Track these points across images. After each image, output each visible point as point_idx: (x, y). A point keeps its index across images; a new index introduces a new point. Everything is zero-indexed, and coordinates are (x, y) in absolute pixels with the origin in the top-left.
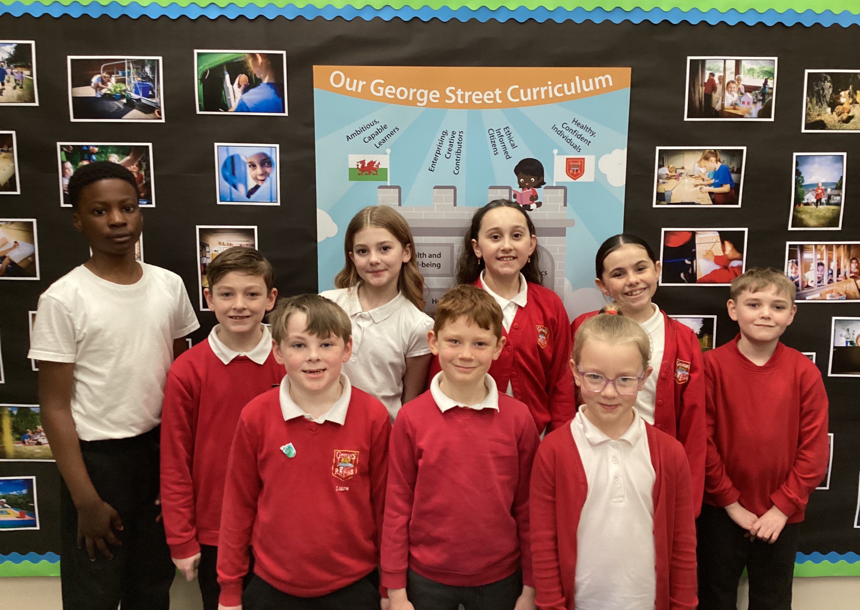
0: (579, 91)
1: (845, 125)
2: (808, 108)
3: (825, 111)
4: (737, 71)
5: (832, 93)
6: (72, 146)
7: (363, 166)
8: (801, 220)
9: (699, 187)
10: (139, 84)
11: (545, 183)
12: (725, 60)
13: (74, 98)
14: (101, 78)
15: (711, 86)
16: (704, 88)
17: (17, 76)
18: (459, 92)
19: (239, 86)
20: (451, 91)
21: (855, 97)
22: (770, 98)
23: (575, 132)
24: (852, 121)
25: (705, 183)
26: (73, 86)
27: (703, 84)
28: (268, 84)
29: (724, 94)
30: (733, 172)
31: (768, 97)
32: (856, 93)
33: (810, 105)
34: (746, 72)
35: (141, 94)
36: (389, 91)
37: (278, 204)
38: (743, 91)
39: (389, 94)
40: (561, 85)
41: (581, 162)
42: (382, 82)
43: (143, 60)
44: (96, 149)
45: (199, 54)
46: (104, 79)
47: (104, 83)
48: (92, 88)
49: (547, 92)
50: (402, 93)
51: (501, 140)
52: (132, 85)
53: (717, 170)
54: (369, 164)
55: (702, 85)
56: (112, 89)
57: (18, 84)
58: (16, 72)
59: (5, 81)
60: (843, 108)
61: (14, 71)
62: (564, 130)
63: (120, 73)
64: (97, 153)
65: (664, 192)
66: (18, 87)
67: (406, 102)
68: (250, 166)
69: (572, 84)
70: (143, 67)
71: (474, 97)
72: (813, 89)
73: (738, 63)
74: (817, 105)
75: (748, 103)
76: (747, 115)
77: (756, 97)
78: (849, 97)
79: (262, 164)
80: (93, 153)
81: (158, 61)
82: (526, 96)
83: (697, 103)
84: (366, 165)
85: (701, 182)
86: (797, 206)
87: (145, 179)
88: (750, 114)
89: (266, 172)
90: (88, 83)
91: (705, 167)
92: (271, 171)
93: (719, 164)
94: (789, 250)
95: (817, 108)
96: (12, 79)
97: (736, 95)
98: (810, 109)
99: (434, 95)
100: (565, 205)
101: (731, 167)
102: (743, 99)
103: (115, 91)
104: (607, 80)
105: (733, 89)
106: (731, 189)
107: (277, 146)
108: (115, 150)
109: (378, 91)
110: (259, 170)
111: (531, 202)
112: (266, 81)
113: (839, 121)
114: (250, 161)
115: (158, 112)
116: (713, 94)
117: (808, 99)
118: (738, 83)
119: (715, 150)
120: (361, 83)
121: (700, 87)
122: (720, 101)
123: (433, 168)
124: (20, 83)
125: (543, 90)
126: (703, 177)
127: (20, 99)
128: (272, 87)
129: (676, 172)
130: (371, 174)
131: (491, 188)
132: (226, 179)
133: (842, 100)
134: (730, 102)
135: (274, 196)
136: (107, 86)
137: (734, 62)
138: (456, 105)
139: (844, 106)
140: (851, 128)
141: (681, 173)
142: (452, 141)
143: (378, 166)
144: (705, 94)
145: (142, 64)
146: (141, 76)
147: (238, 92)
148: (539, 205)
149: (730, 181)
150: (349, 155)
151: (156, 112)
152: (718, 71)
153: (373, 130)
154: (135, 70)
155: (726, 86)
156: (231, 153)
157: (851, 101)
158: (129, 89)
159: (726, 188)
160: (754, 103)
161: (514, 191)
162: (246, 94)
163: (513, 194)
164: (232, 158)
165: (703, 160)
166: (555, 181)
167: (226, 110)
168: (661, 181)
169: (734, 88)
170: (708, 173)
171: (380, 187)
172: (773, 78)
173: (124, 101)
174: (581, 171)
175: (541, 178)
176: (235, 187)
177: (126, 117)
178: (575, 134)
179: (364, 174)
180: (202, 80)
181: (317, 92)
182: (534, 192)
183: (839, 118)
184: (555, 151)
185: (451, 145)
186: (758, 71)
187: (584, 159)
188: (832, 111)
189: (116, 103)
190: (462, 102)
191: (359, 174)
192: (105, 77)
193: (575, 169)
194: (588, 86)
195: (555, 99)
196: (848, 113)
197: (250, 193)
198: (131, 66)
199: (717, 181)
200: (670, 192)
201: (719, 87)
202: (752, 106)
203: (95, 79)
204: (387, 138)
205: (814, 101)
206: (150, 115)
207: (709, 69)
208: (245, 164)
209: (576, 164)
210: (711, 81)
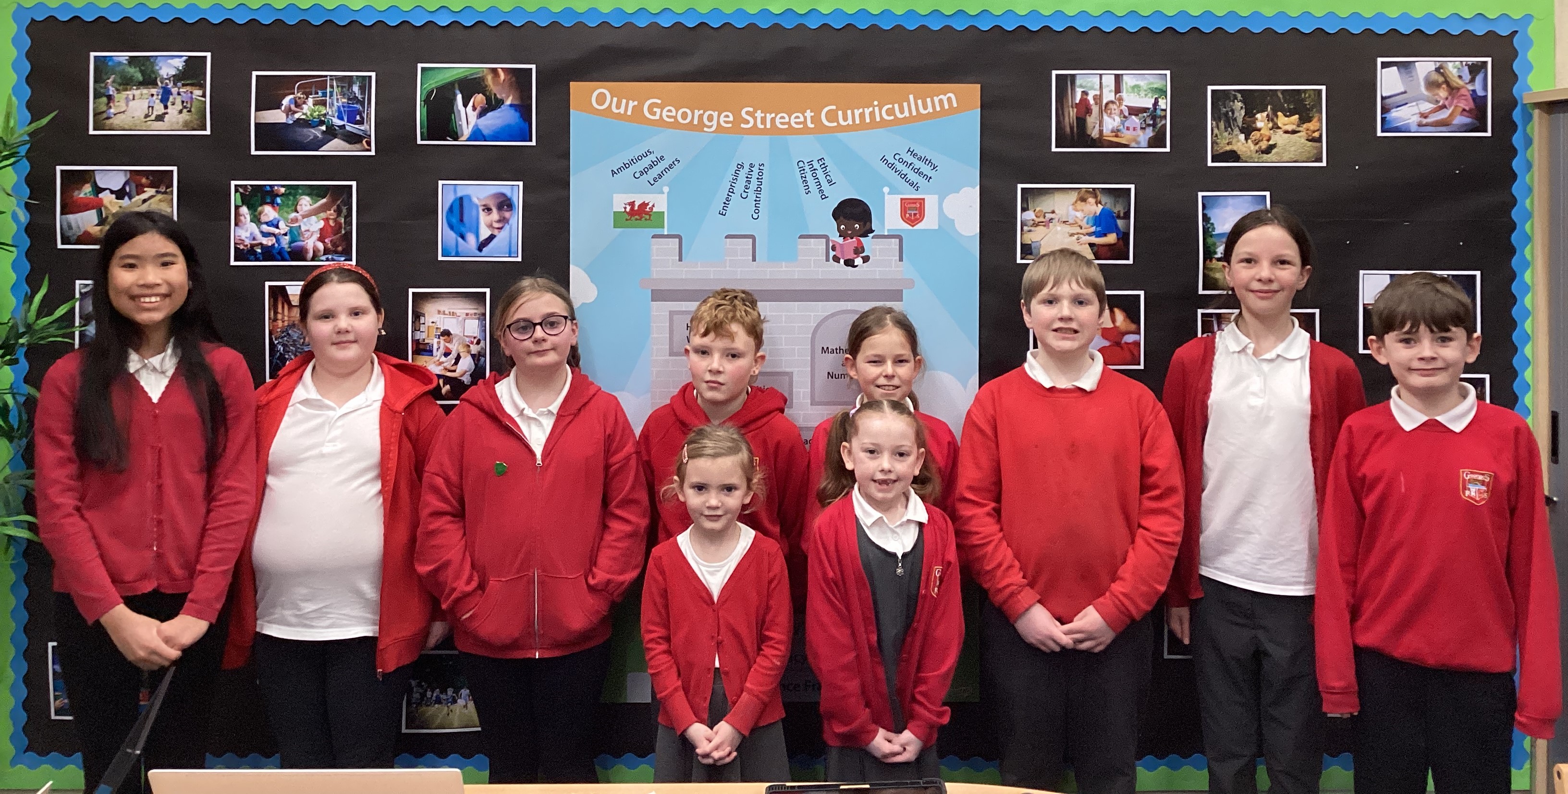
0: (914, 113)
1: (1265, 156)
2: (1214, 135)
3: (1238, 138)
4: (1118, 90)
5: (1245, 116)
6: (251, 185)
7: (632, 209)
8: (1216, 280)
9: (1076, 236)
10: (344, 107)
11: (872, 231)
12: (1101, 75)
13: (257, 125)
14: (295, 98)
15: (1084, 108)
16: (1075, 110)
17: (185, 97)
18: (759, 114)
19: (474, 109)
20: (747, 113)
21: (1275, 119)
22: (1163, 122)
23: (911, 164)
24: (1274, 151)
25: (1084, 231)
26: (257, 110)
27: (1074, 106)
28: (511, 105)
29: (1102, 117)
30: (1119, 217)
31: (1161, 121)
32: (1277, 116)
33: (1216, 131)
34: (1130, 90)
35: (346, 119)
36: (667, 113)
37: (519, 259)
38: (1127, 114)
39: (668, 116)
40: (890, 106)
41: (921, 204)
42: (659, 101)
43: (352, 77)
44: (283, 190)
45: (423, 69)
46: (299, 101)
47: (297, 105)
48: (283, 112)
49: (872, 114)
50: (685, 116)
51: (814, 175)
52: (335, 108)
53: (1098, 214)
54: (639, 206)
55: (1072, 107)
56: (309, 113)
57: (185, 107)
58: (185, 92)
59: (169, 104)
60: (1261, 135)
61: (181, 90)
62: (897, 162)
63: (320, 94)
64: (283, 195)
65: (1030, 243)
66: (185, 110)
67: (690, 127)
68: (483, 210)
69: (905, 104)
70: (350, 86)
71: (778, 121)
72: (1220, 110)
73: (1118, 79)
74: (1226, 131)
75: (1134, 129)
76: (1133, 144)
77: (1145, 121)
78: (1268, 120)
79: (500, 207)
80: (277, 195)
81: (370, 77)
82: (845, 119)
83: (1068, 129)
84: (636, 208)
85: (1078, 230)
86: (1208, 262)
87: (345, 229)
88: (1138, 143)
89: (504, 218)
90: (278, 107)
91: (1083, 210)
92: (511, 215)
93: (1100, 207)
94: (1202, 321)
95: (1226, 134)
96: (178, 100)
97: (1118, 119)
98: (1216, 136)
99: (726, 118)
100: (901, 259)
101: (1116, 211)
102: (1126, 124)
103: (311, 115)
104: (949, 99)
105: (1113, 112)
106: (1118, 239)
107: (521, 184)
108: (307, 191)
109: (654, 114)
110: (495, 215)
111: (856, 256)
112: (508, 102)
113: (1257, 152)
114: (484, 203)
115: (366, 141)
116: (1088, 117)
117: (1214, 123)
118: (1120, 103)
119: (1094, 189)
120: (631, 104)
121: (1071, 109)
122: (1097, 126)
123: (724, 212)
124: (189, 106)
125: (867, 111)
126: (1080, 223)
127: (187, 126)
128: (516, 110)
129: (1045, 217)
130: (643, 219)
131: (801, 237)
132: (452, 227)
133: (1259, 124)
134: (1110, 127)
135: (514, 249)
136: (302, 109)
137: (1113, 77)
138: (754, 130)
139: (1262, 132)
140: (1274, 160)
141: (1052, 219)
142: (749, 176)
143: (651, 209)
144: (1077, 118)
145: (350, 81)
146: (346, 96)
147: (473, 115)
148: (866, 259)
149: (1116, 229)
150: (614, 195)
151: (364, 142)
152: (1092, 88)
153: (646, 162)
154: (340, 89)
155: (1104, 108)
156: (459, 194)
157: (1271, 125)
158: (330, 113)
159: (1111, 238)
160: (1142, 128)
161: (833, 241)
162: (483, 118)
163: (831, 245)
164: (461, 199)
165: (1079, 202)
166: (887, 227)
167: (456, 139)
168: (1025, 228)
169: (1115, 110)
170: (1086, 218)
171: (654, 237)
172: (1166, 97)
173: (324, 128)
174: (920, 216)
175: (868, 223)
176: (463, 237)
177: (323, 148)
178: (911, 167)
179: (633, 218)
180: (426, 101)
181: (575, 116)
182: (860, 242)
183: (1257, 147)
184: (886, 190)
185: (749, 182)
186: (1145, 88)
187: (923, 199)
188: (1246, 139)
189: (313, 130)
190: (762, 127)
191: (627, 220)
192: (300, 98)
193: (913, 212)
194: (925, 108)
195: (883, 123)
196: (1268, 140)
197: (481, 246)
198: (335, 84)
199: (1099, 229)
200: (1038, 244)
201: (1095, 109)
202: (1140, 132)
203: (286, 102)
204: (664, 172)
205: (1222, 125)
206: (356, 145)
207: (1081, 86)
208: (477, 207)
209: (914, 206)
210: (1084, 101)
